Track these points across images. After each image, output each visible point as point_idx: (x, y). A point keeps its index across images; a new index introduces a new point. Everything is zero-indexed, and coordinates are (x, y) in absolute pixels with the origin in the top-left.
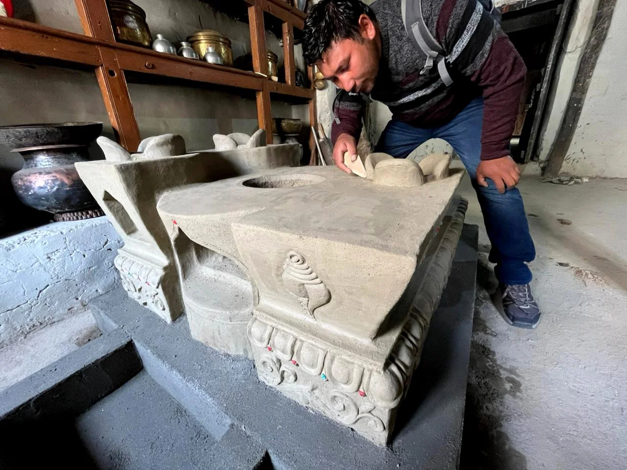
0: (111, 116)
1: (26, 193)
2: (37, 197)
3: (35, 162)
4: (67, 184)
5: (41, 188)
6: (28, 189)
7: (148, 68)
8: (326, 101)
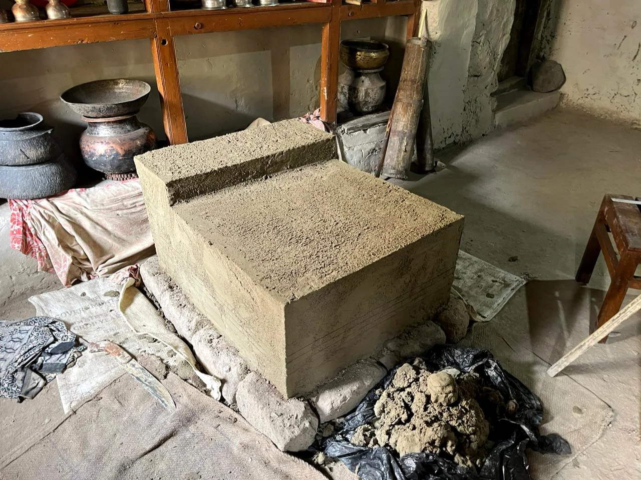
0: (159, 81)
1: (90, 158)
2: (98, 162)
3: (98, 130)
4: (120, 154)
5: (101, 155)
6: (92, 155)
7: (197, 29)
8: (435, 17)
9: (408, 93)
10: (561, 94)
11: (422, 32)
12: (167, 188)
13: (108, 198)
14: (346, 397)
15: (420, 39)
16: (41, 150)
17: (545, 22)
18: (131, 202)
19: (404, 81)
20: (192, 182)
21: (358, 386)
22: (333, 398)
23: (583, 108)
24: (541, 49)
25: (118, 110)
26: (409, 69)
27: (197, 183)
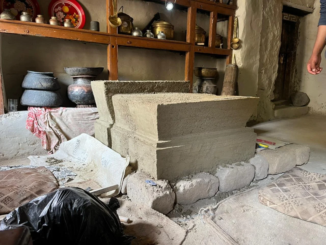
0: (109, 64)
1: (71, 94)
2: (74, 96)
4: (85, 92)
5: (76, 92)
6: (72, 92)
7: (128, 44)
8: (239, 57)
9: (228, 87)
10: (309, 107)
11: (233, 62)
12: (104, 85)
13: (76, 113)
14: (193, 184)
15: (232, 64)
16: (50, 84)
17: (295, 75)
18: (86, 117)
19: (225, 83)
20: (117, 85)
21: (200, 180)
22: (185, 184)
23: (321, 113)
24: (295, 87)
25: (88, 71)
26: (228, 77)
27: (120, 87)
